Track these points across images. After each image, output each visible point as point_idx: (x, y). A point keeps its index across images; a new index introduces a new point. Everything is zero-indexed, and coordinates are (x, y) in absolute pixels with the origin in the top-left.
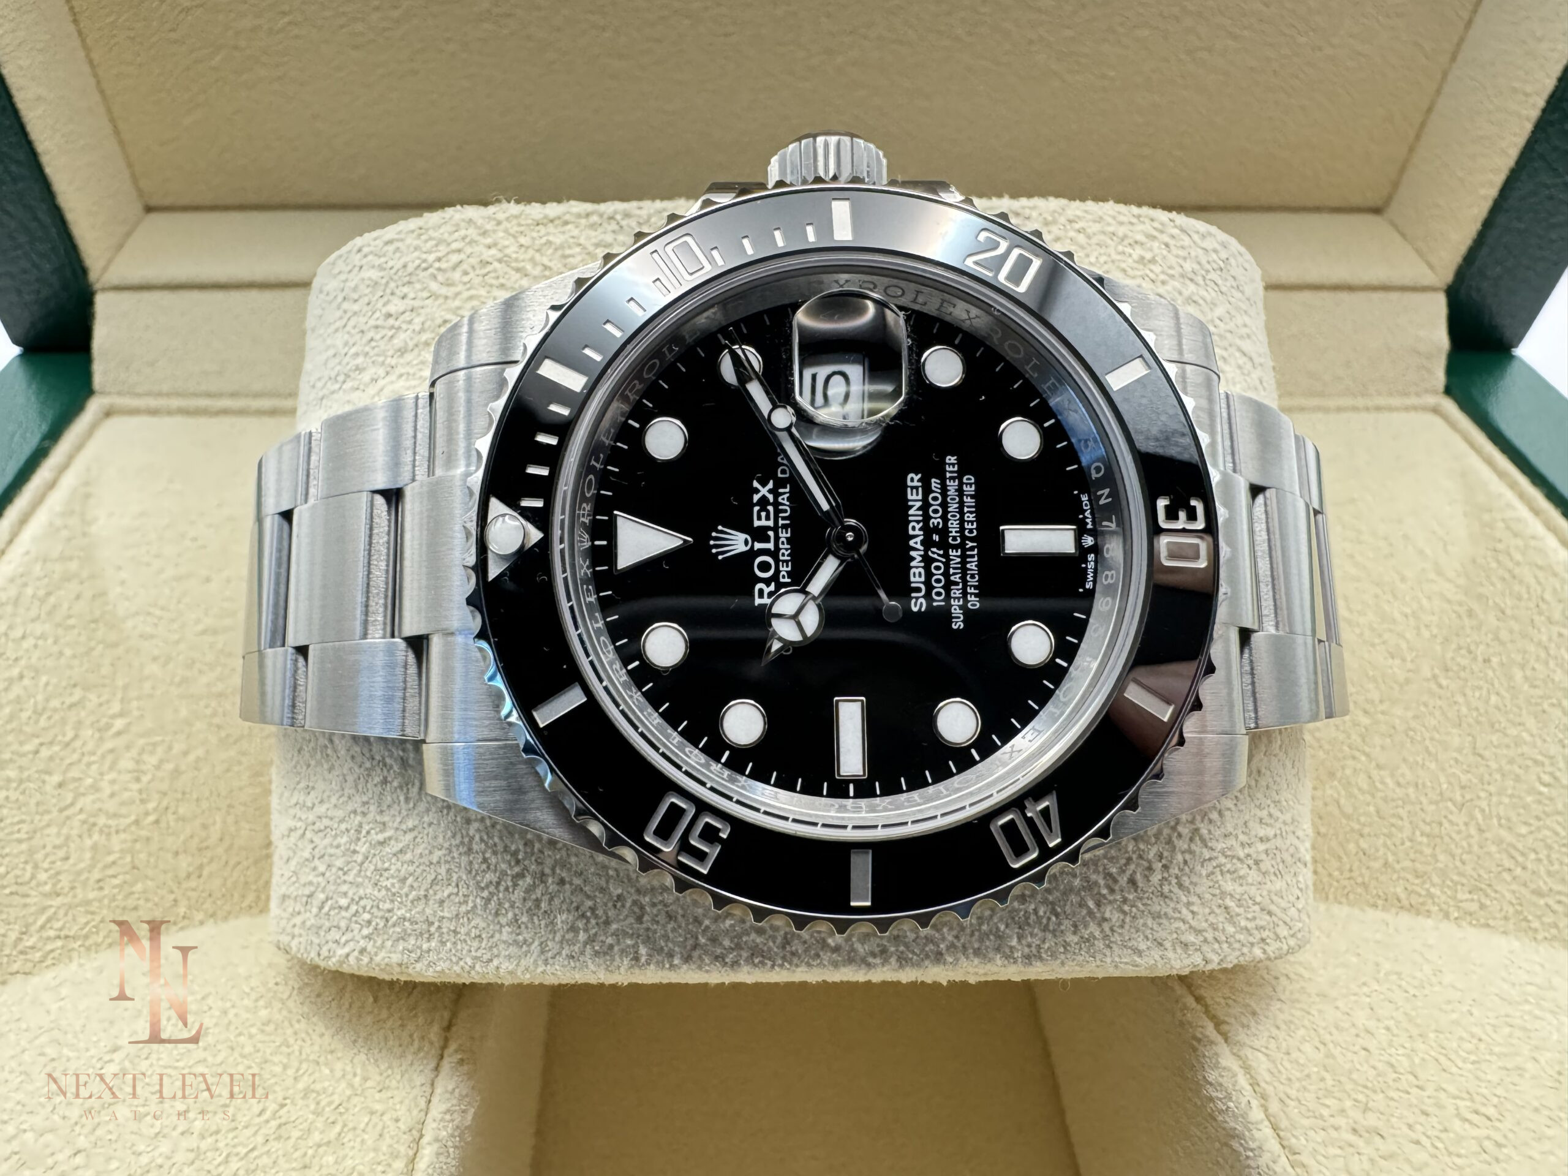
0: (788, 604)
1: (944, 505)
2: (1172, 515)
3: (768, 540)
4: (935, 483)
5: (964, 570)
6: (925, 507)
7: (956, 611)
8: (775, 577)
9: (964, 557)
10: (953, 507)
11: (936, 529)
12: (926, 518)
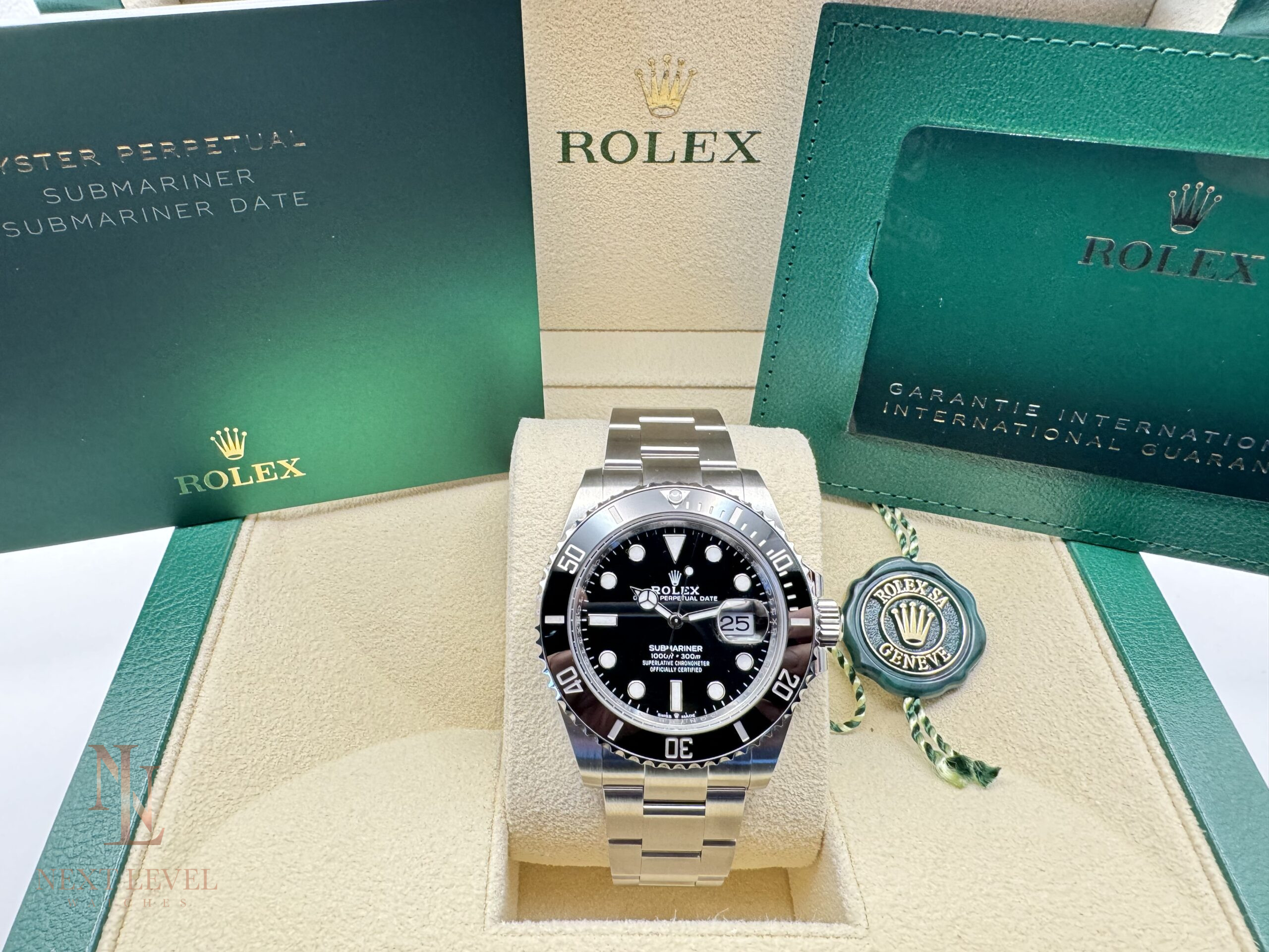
0: (653, 598)
1: (690, 660)
2: (686, 744)
3: (676, 591)
4: (699, 657)
5: (665, 666)
6: (689, 652)
7: (649, 663)
8: (662, 594)
9: (670, 666)
10: (690, 663)
11: (680, 656)
12: (685, 653)
